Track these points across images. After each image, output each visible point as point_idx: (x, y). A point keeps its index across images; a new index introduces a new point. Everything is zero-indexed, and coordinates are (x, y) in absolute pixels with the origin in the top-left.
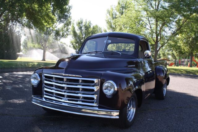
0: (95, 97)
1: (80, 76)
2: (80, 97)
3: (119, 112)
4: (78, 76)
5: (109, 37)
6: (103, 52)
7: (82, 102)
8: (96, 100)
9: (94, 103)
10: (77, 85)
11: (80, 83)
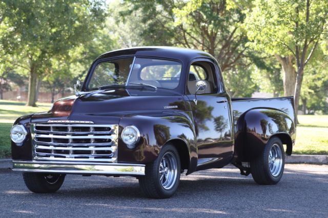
0: (113, 149)
1: (92, 122)
2: (92, 151)
3: (145, 167)
4: (88, 122)
5: (136, 57)
6: (126, 85)
7: (95, 158)
8: (114, 153)
9: (111, 158)
10: (87, 135)
11: (91, 132)
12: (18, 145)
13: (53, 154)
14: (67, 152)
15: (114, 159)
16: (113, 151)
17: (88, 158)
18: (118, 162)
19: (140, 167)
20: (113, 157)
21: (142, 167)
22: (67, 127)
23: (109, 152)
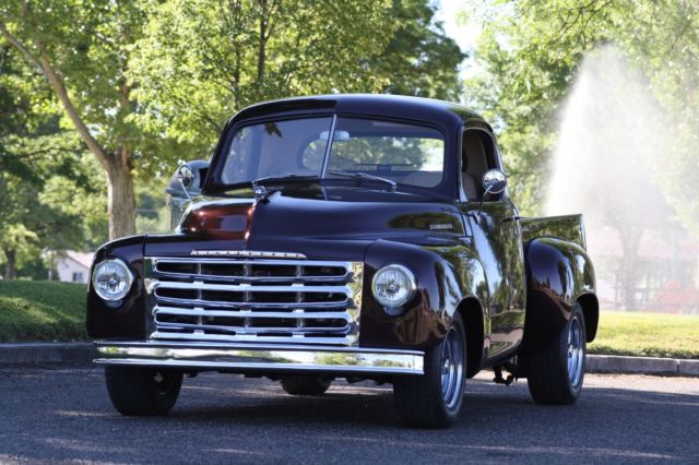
1: (301, 255)
2: (299, 319)
3: (425, 356)
4: (293, 255)
5: (338, 116)
6: (323, 177)
7: (306, 336)
8: (353, 324)
9: (344, 336)
10: (289, 284)
11: (298, 277)
12: (110, 305)
13: (200, 325)
14: (239, 322)
15: (351, 339)
16: (350, 320)
17: (290, 335)
18: (361, 346)
19: (411, 356)
20: (349, 333)
21: (417, 357)
22: (242, 265)
23: (342, 322)
